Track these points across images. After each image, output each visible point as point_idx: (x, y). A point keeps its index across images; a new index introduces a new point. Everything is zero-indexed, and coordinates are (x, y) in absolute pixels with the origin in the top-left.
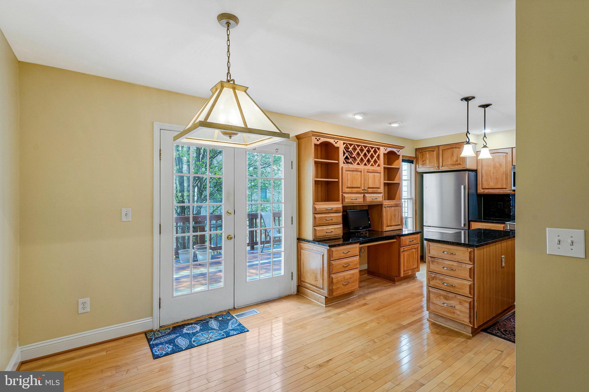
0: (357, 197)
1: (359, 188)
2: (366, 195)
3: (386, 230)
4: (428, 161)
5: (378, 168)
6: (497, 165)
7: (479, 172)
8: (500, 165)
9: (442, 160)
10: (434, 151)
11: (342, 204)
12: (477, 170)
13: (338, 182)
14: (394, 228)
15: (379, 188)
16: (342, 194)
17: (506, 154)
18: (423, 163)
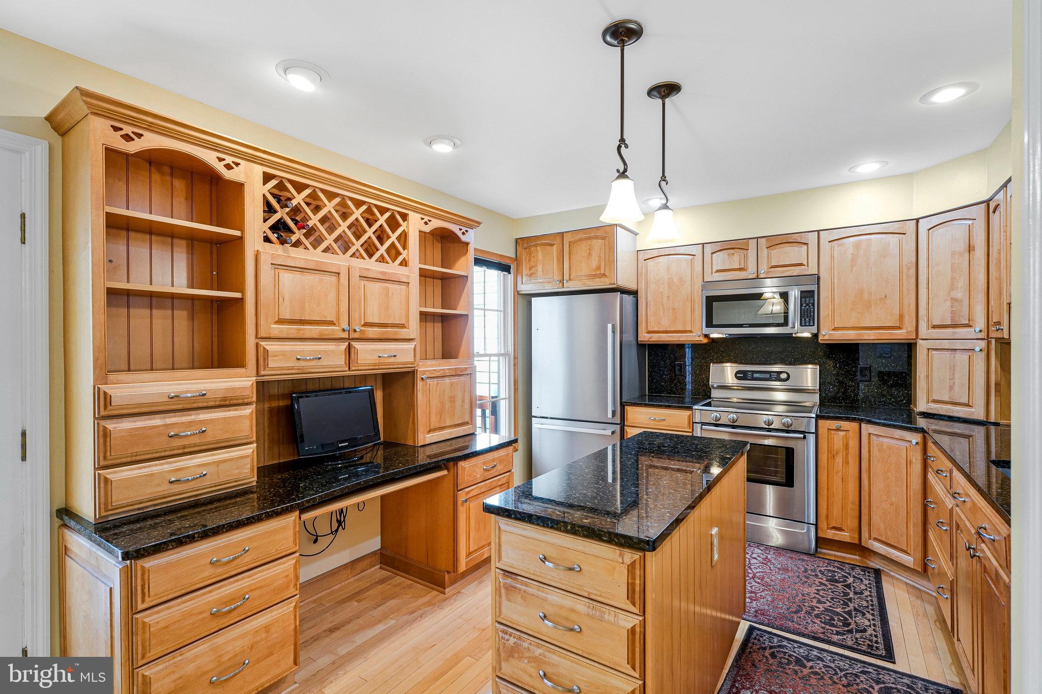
0: (320, 352)
1: (331, 323)
2: (358, 346)
3: (426, 443)
4: (540, 268)
5: (403, 270)
6: (676, 280)
7: (641, 294)
8: (681, 280)
9: (568, 266)
10: (552, 245)
11: (258, 374)
12: (637, 291)
13: (241, 301)
14: (451, 433)
15: (402, 326)
16: (257, 340)
17: (691, 257)
18: (531, 272)
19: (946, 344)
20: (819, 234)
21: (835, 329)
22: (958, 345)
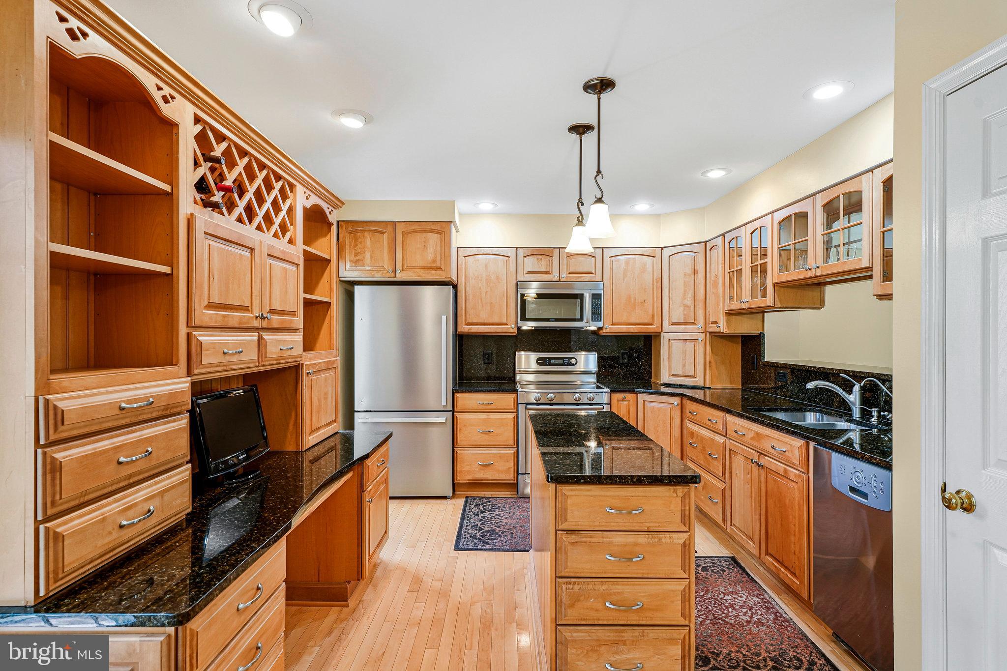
0: (241, 344)
1: (245, 309)
2: (266, 336)
3: (310, 446)
4: (368, 255)
5: (290, 249)
6: (493, 277)
7: (461, 288)
8: (498, 278)
9: (401, 256)
10: (383, 233)
11: (189, 373)
12: (457, 285)
14: (324, 433)
15: (293, 314)
16: (189, 330)
17: (507, 258)
18: (357, 258)
19: (681, 336)
20: (602, 250)
21: (613, 324)
22: (687, 336)
